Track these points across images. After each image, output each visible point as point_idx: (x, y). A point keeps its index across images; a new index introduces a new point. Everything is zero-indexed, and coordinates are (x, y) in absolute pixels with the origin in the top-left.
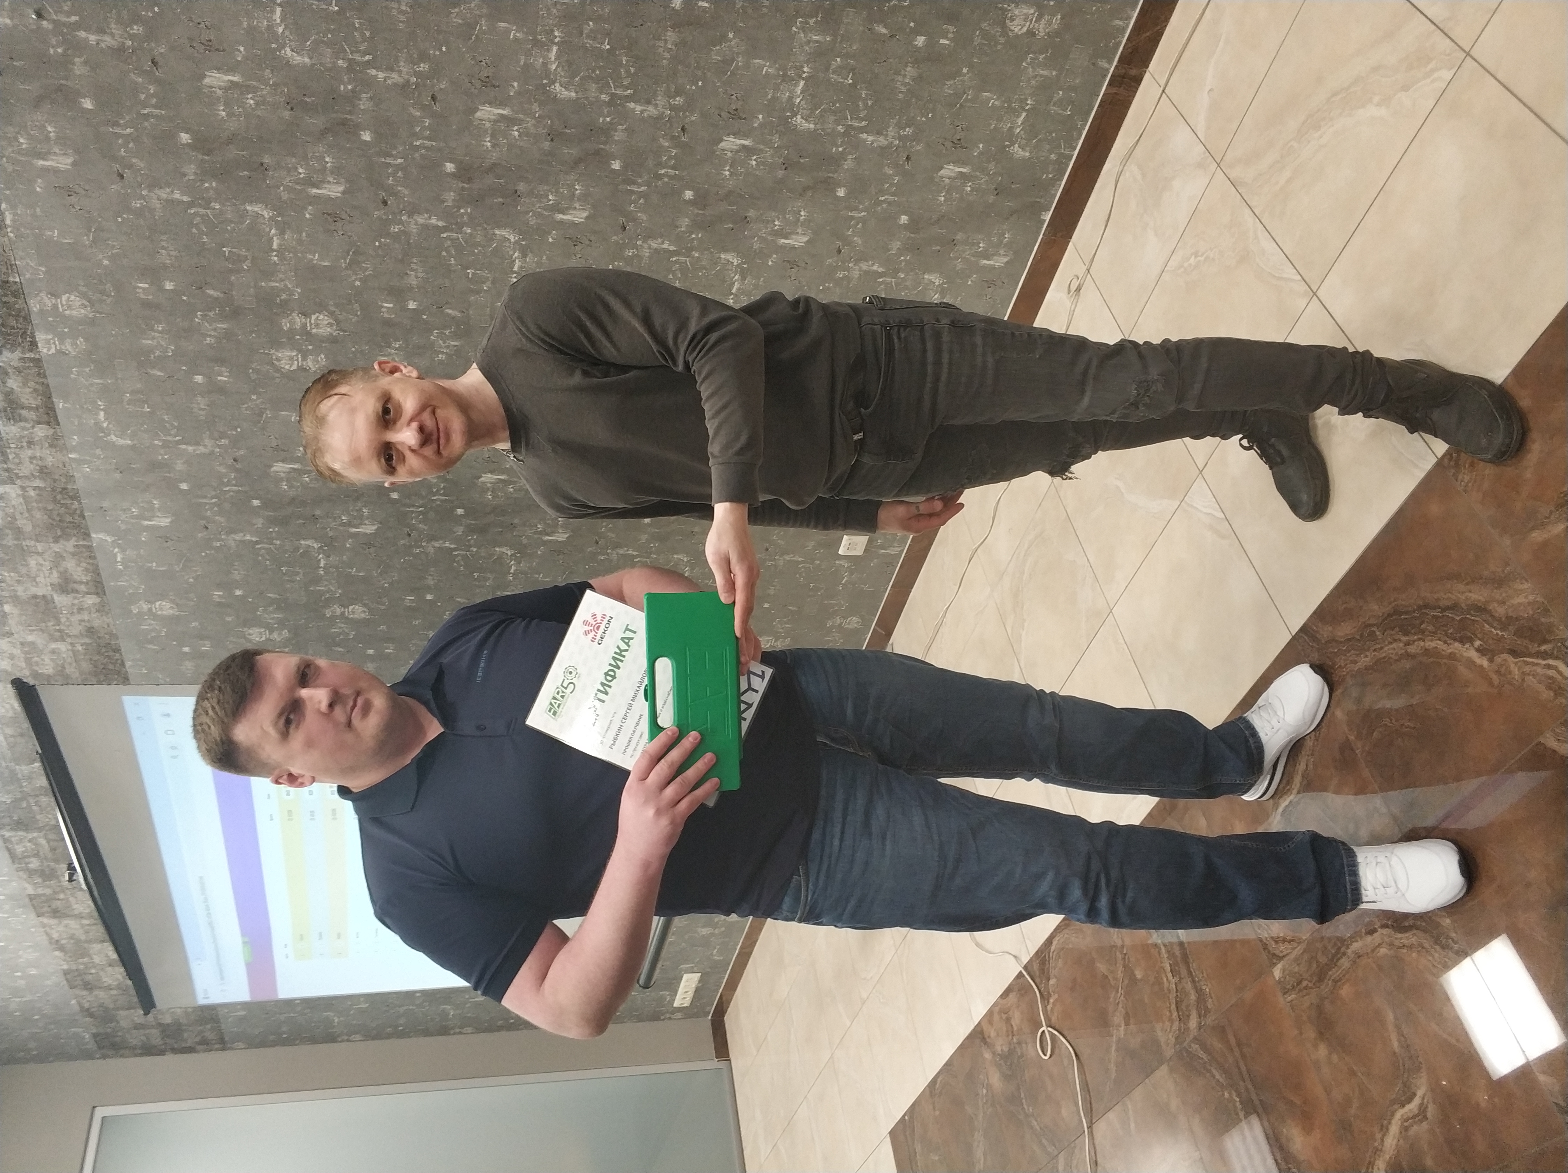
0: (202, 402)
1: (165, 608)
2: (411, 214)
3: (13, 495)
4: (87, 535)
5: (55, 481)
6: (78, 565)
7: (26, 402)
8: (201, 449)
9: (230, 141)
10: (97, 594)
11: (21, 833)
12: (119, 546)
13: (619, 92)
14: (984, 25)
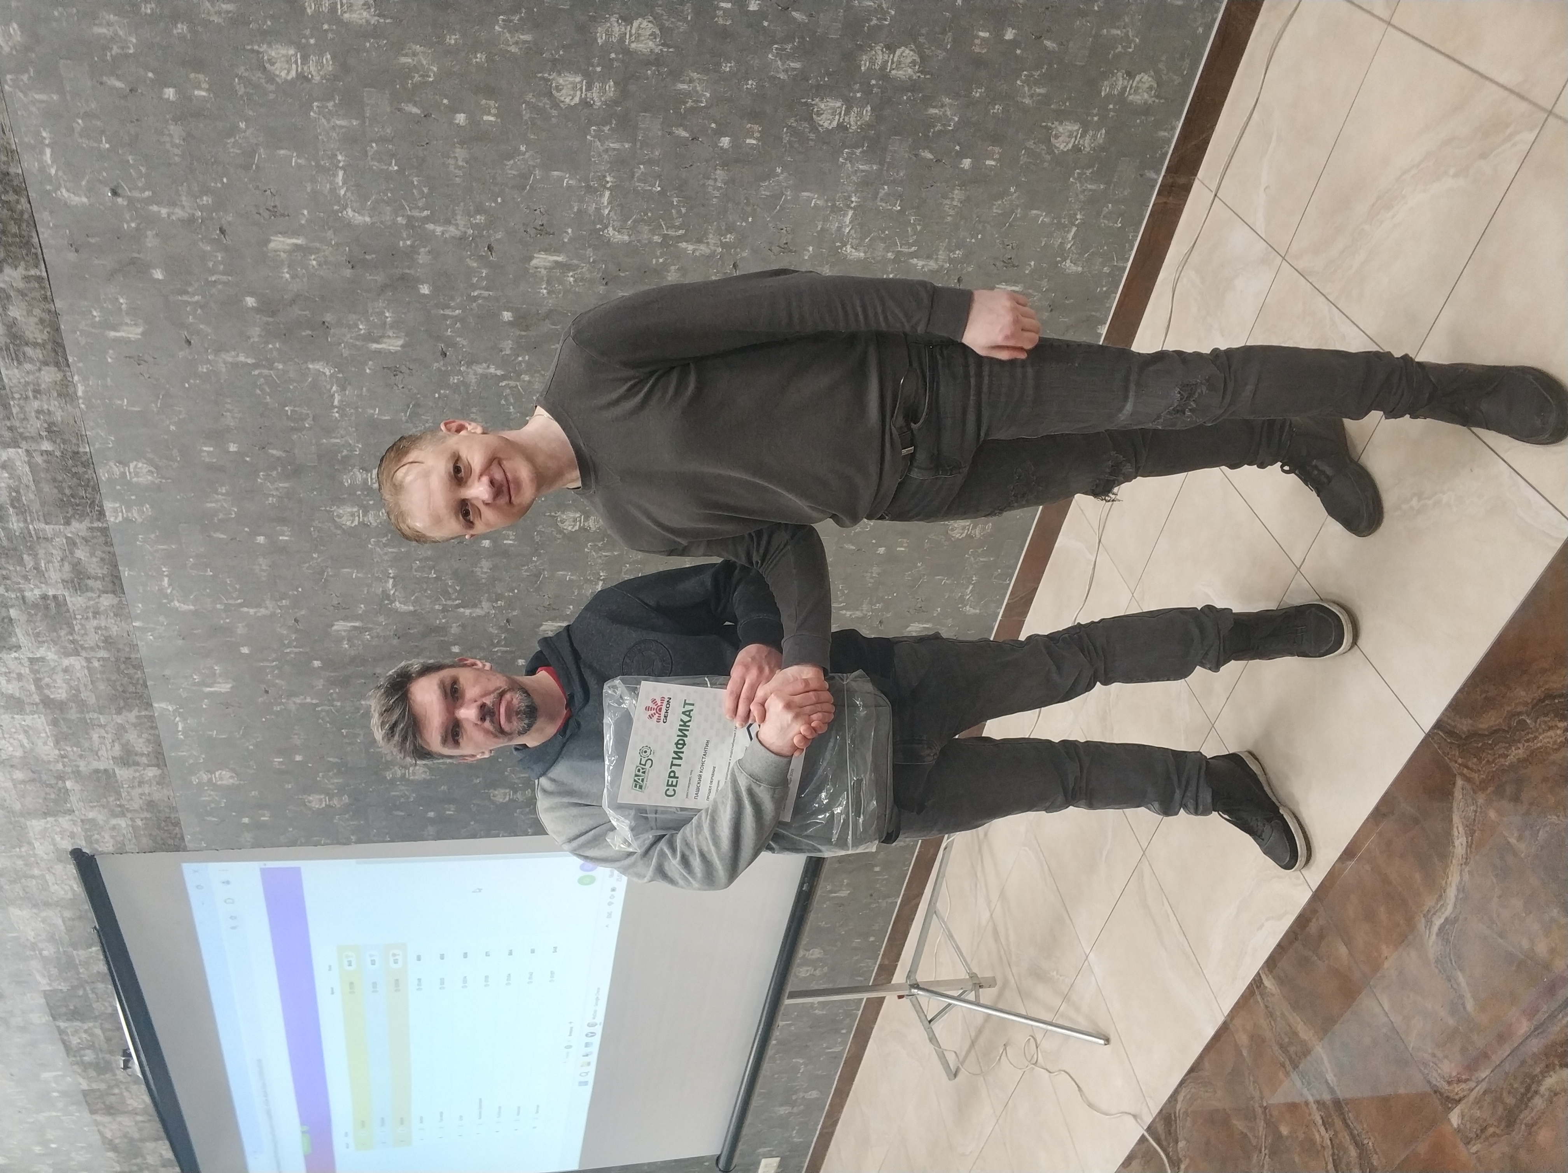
0: (263, 563)
1: (225, 777)
2: (469, 364)
3: (78, 667)
4: (149, 705)
5: (118, 650)
6: (140, 736)
7: (93, 572)
8: (263, 611)
9: (293, 301)
10: (158, 766)
11: (77, 1024)
12: (180, 715)
13: (671, 233)
14: (1030, 144)
